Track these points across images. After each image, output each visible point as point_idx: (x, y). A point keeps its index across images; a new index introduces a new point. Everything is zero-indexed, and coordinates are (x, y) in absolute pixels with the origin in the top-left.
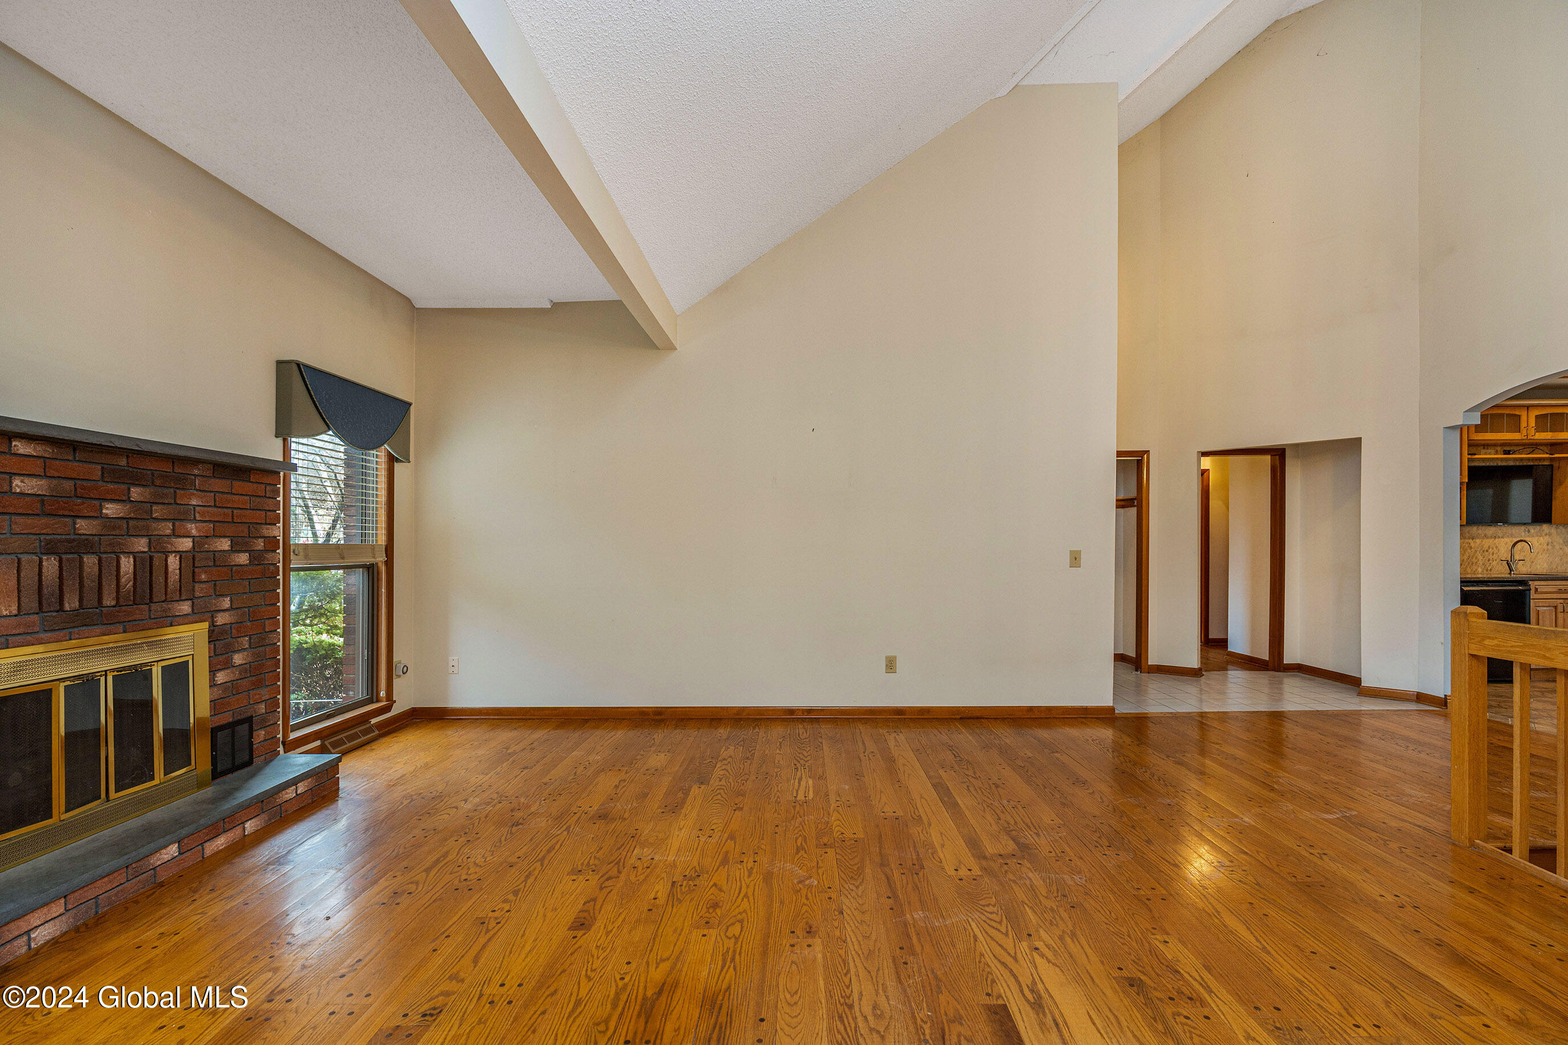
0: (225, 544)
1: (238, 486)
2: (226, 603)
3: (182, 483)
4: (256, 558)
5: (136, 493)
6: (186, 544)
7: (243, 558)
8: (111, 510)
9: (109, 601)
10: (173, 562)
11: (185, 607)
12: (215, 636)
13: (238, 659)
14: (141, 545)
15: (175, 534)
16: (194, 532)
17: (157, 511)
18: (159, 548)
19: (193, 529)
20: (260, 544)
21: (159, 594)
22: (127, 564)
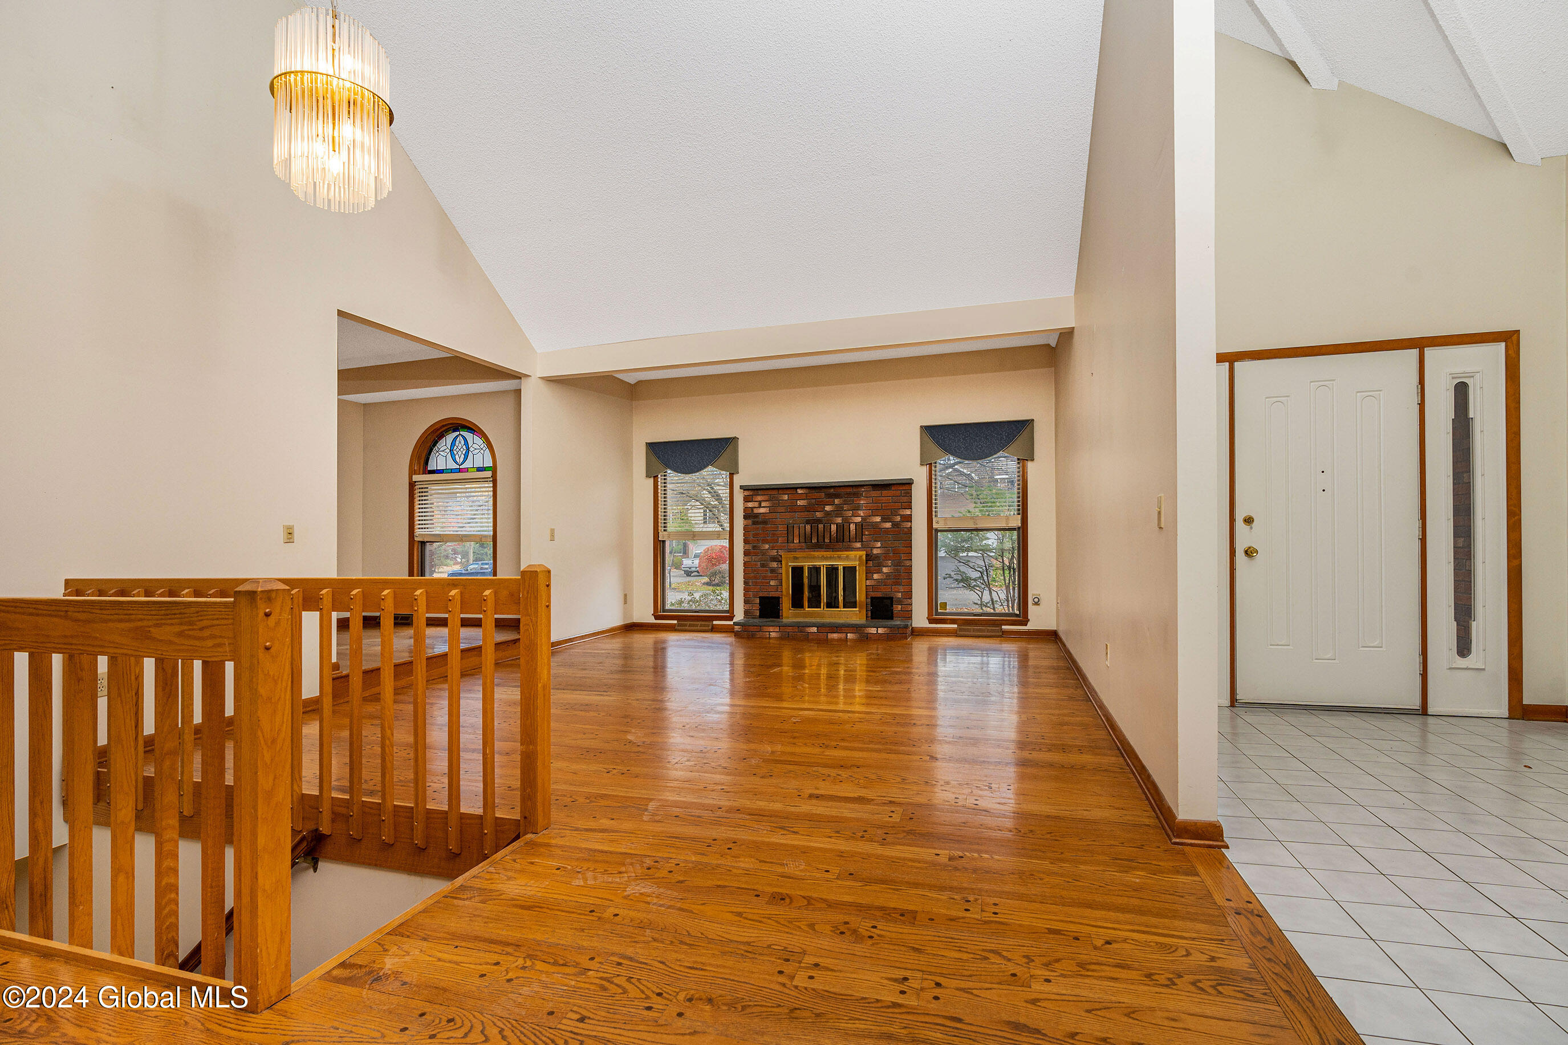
0: (878, 519)
1: (885, 492)
2: (879, 544)
3: (857, 495)
4: (895, 525)
5: (837, 501)
6: (859, 519)
7: (888, 525)
8: (828, 508)
9: (827, 541)
10: (852, 527)
11: (859, 545)
12: (869, 557)
13: (885, 570)
14: (839, 520)
15: (853, 516)
16: (862, 514)
17: (845, 507)
18: (847, 521)
19: (861, 513)
20: (898, 518)
21: (846, 539)
22: (834, 527)
